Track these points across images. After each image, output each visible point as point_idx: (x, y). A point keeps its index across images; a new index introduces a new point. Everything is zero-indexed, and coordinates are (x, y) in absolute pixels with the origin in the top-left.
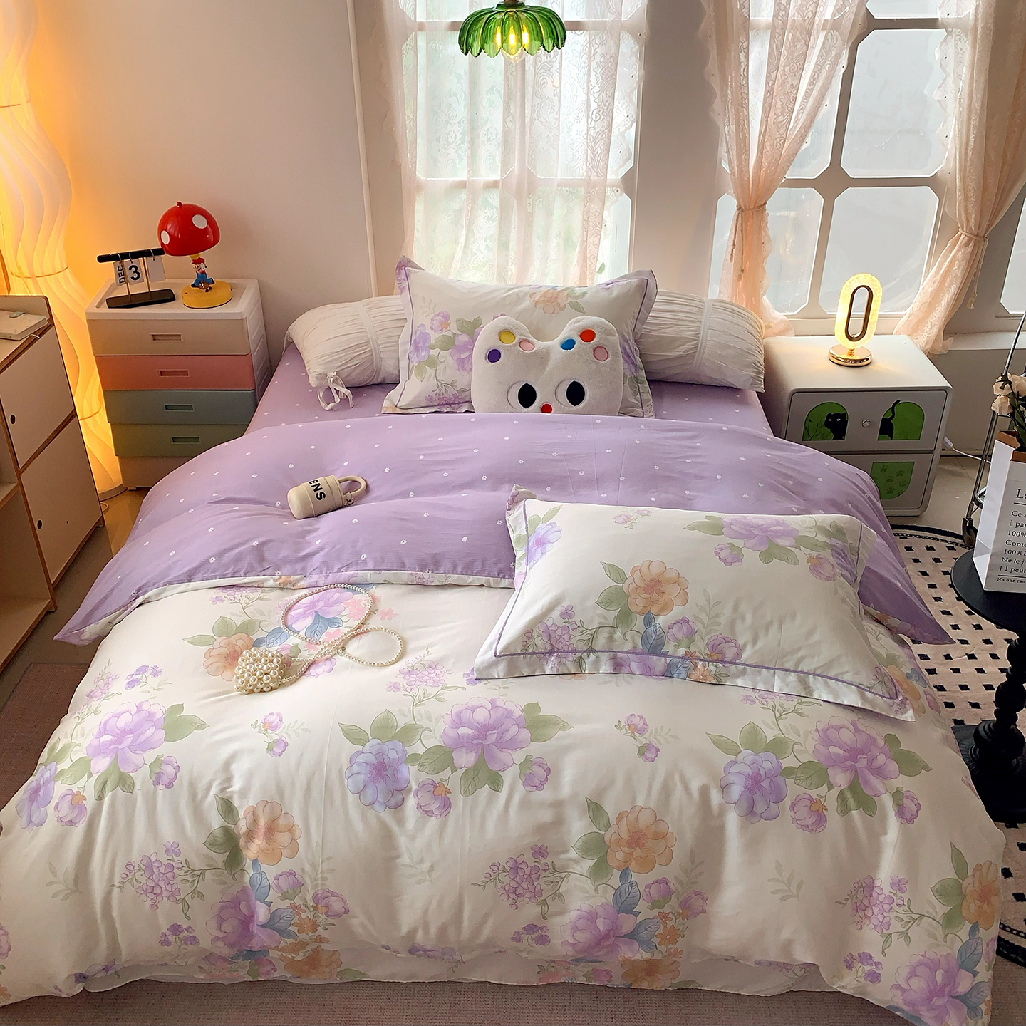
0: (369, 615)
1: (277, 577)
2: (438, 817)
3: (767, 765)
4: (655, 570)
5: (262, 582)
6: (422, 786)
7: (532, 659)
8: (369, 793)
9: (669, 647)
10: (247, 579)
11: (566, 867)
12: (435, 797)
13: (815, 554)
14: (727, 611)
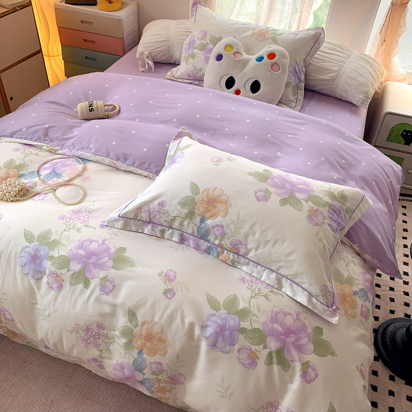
0: (77, 177)
1: (49, 146)
2: (56, 291)
3: (232, 323)
4: (217, 193)
5: (42, 146)
6: (51, 273)
7: (139, 223)
8: (27, 268)
9: (211, 238)
10: (36, 143)
11: (113, 338)
12: (56, 281)
13: (316, 208)
14: (247, 227)
